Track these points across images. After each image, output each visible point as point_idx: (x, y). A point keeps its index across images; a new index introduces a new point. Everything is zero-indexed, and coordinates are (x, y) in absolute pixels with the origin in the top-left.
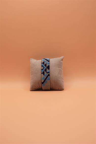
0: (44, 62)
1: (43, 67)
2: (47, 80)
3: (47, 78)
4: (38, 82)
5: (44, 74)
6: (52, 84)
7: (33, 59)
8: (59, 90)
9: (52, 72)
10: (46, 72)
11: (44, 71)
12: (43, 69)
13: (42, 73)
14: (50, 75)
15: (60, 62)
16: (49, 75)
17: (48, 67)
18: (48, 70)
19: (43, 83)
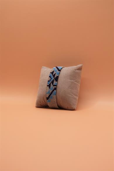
0: (54, 71)
1: (51, 78)
2: (52, 95)
3: (52, 92)
4: (43, 97)
5: (50, 87)
6: (59, 100)
7: (45, 67)
8: (69, 109)
9: (60, 85)
10: (53, 85)
11: (50, 84)
12: (50, 80)
13: (48, 86)
14: (57, 89)
15: (74, 72)
16: (55, 89)
17: (57, 79)
18: (55, 83)
19: (48, 99)
